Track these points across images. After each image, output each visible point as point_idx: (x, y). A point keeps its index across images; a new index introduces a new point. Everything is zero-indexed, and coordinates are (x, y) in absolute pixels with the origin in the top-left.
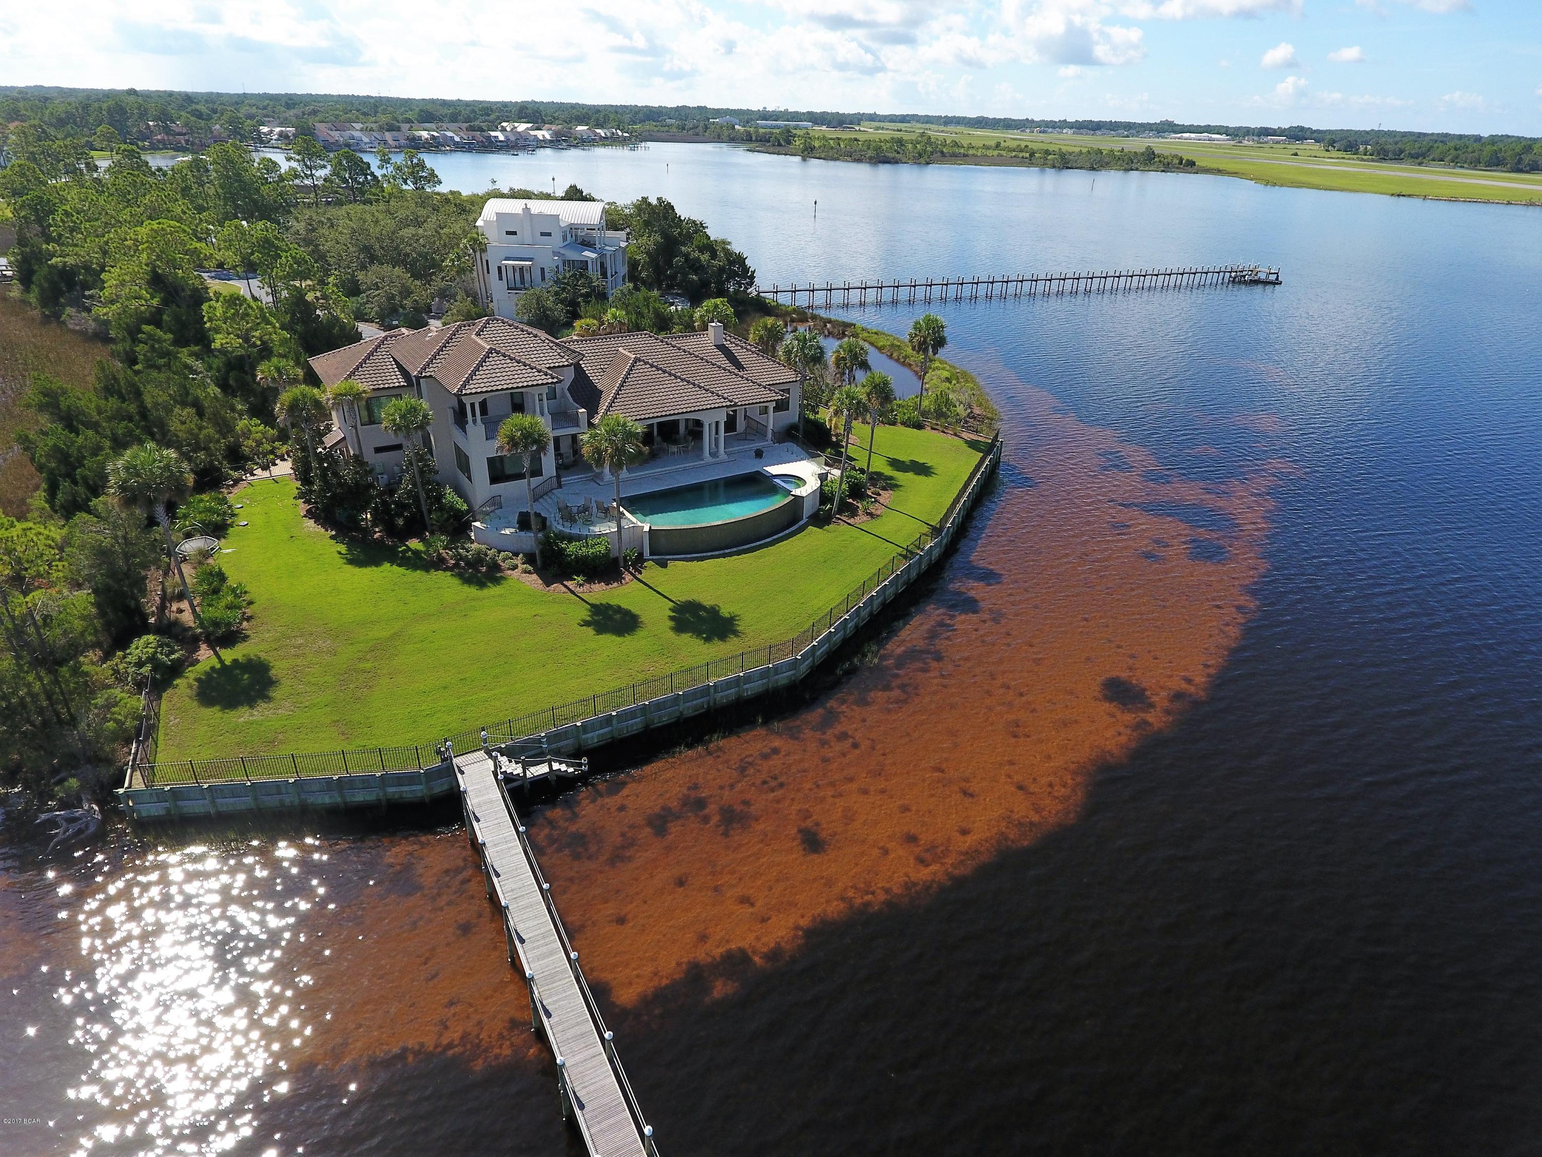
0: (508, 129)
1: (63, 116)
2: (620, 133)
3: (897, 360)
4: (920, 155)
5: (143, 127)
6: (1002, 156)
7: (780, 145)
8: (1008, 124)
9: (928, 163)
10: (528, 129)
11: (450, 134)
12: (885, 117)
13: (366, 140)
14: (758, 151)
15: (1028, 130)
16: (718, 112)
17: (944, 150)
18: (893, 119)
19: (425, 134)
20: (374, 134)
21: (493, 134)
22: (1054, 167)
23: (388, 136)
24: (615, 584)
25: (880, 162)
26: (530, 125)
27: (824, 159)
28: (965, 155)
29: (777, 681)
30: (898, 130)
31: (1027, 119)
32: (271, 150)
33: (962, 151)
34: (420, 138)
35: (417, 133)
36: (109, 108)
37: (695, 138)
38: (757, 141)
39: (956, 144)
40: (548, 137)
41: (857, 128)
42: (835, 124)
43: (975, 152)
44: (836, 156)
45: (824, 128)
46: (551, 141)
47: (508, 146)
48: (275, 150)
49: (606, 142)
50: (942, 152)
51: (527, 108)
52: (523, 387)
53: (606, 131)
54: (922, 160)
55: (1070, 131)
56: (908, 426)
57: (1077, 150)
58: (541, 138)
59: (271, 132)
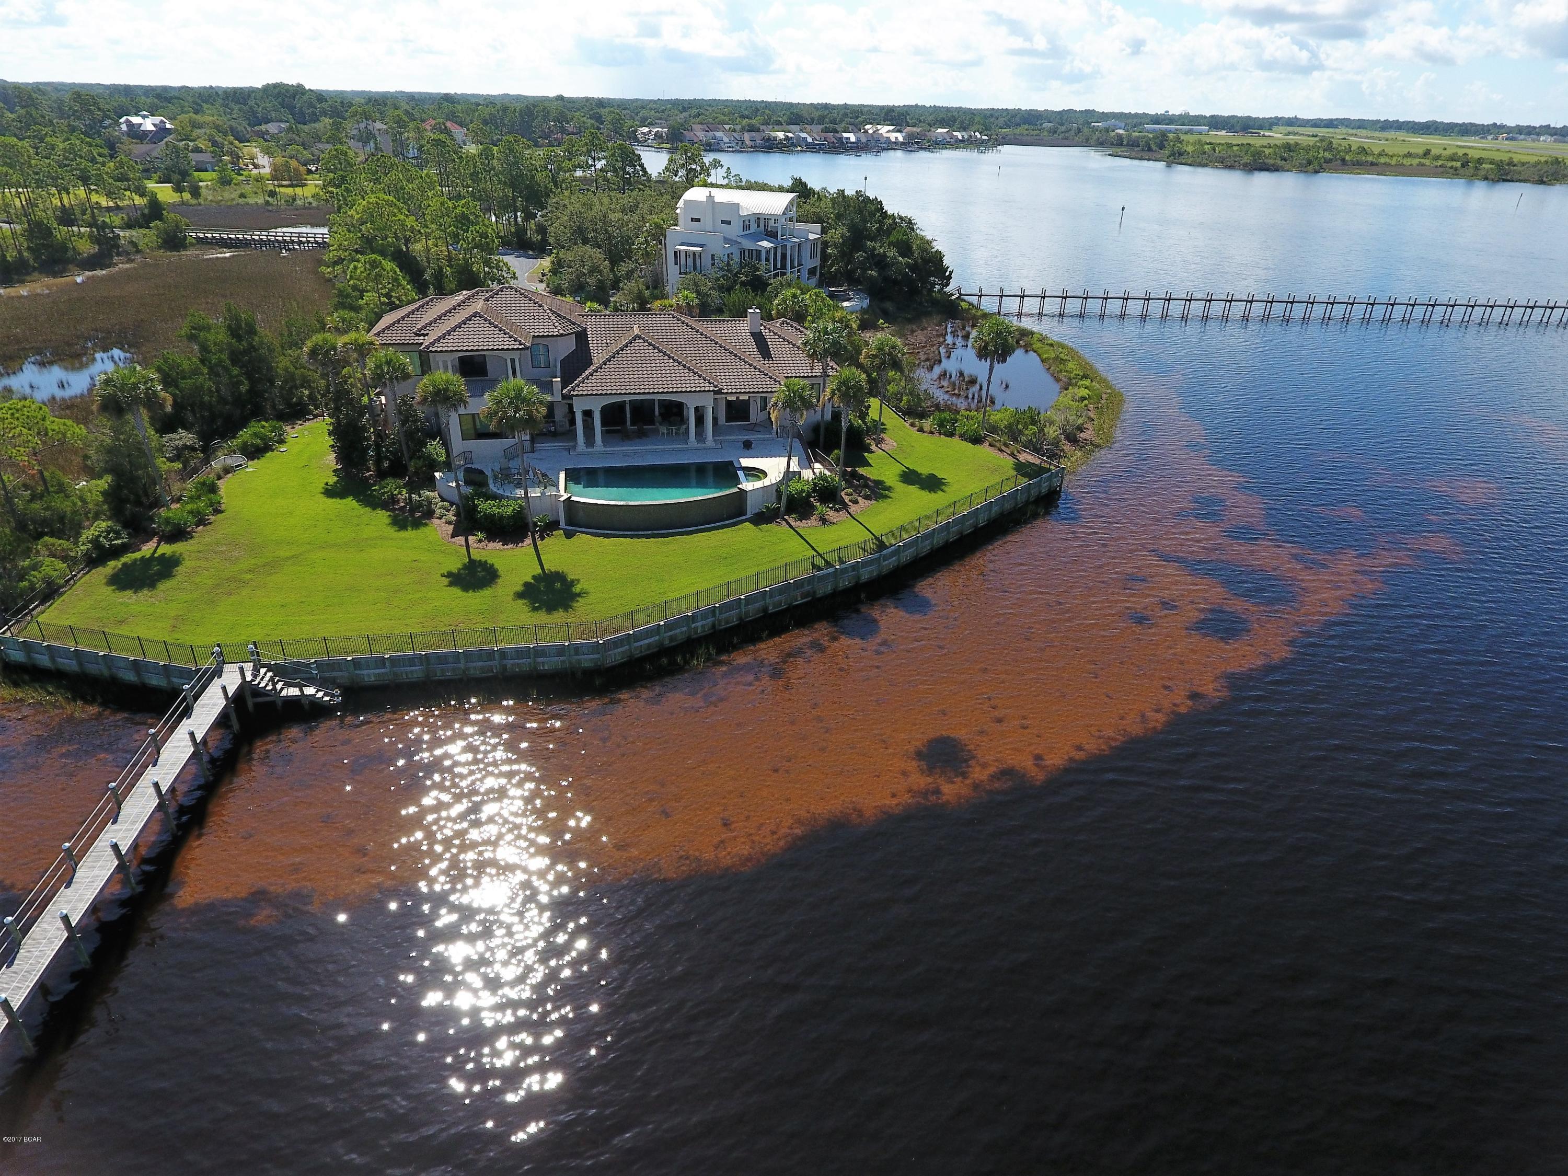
0: (870, 132)
1: (488, 117)
2: (979, 136)
3: (1052, 375)
4: (1309, 163)
5: (545, 127)
6: (1423, 165)
7: (1150, 149)
8: (1466, 130)
9: (1317, 172)
10: (889, 131)
11: (803, 135)
12: (1309, 121)
13: (726, 140)
14: (1120, 156)
15: (1490, 137)
16: (1105, 116)
17: (1347, 158)
18: (1317, 123)
19: (781, 135)
20: (735, 134)
21: (845, 135)
22: (1486, 178)
23: (747, 137)
24: (511, 546)
25: (1256, 169)
26: (891, 128)
27: (1190, 165)
28: (1372, 164)
29: (579, 661)
30: (1313, 136)
31: (1495, 124)
32: (647, 148)
33: (1370, 159)
34: (775, 139)
35: (773, 134)
36: (521, 111)
37: (1066, 142)
38: (1128, 145)
39: (1363, 150)
40: (901, 139)
41: (1267, 134)
42: (1238, 128)
43: (1388, 160)
44: (1205, 161)
45: (1224, 133)
46: (903, 143)
47: (857, 147)
48: (651, 149)
49: (958, 144)
50: (1343, 160)
51: (893, 111)
52: (487, 350)
53: (964, 133)
54: (1310, 168)
55: (1549, 139)
56: (966, 440)
57: (1533, 159)
58: (893, 140)
59: (650, 132)
